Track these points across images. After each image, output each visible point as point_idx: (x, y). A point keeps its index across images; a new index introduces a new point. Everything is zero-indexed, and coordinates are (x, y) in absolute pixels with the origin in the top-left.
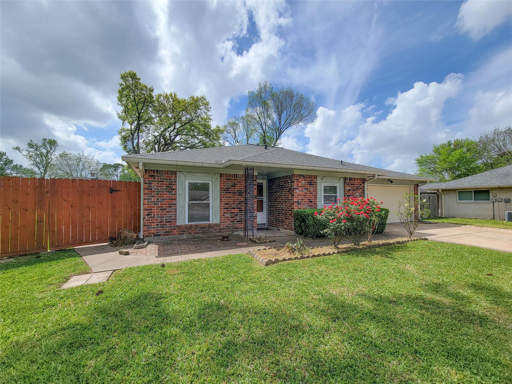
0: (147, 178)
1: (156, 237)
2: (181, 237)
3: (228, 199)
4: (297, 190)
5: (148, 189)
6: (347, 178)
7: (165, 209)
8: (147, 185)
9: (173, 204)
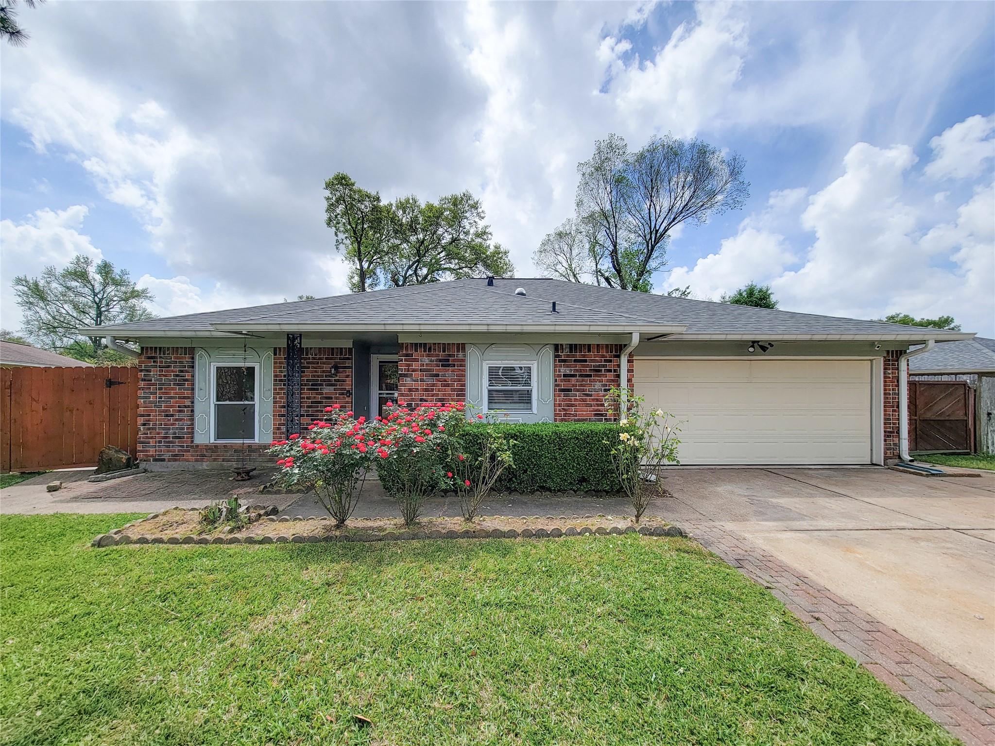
1: (158, 463)
2: (199, 466)
5: (145, 380)
7: (172, 415)
9: (185, 407)
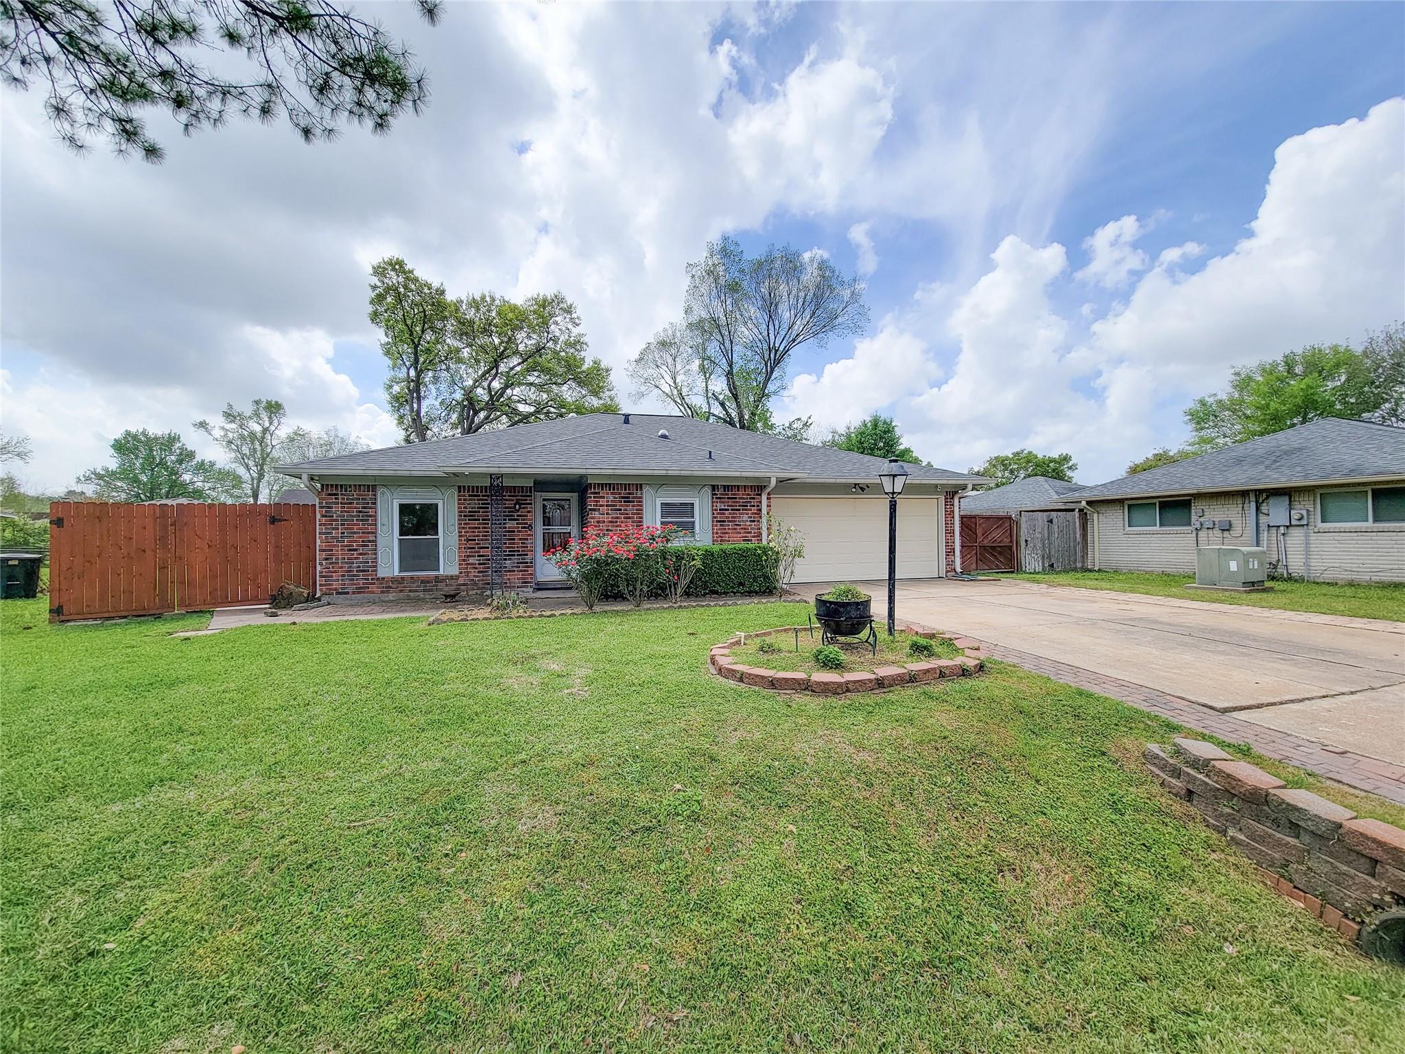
0: (324, 499)
1: (341, 596)
2: (385, 597)
3: (473, 532)
4: (596, 513)
5: (326, 516)
6: (718, 486)
7: (356, 550)
8: (324, 510)
9: (370, 541)
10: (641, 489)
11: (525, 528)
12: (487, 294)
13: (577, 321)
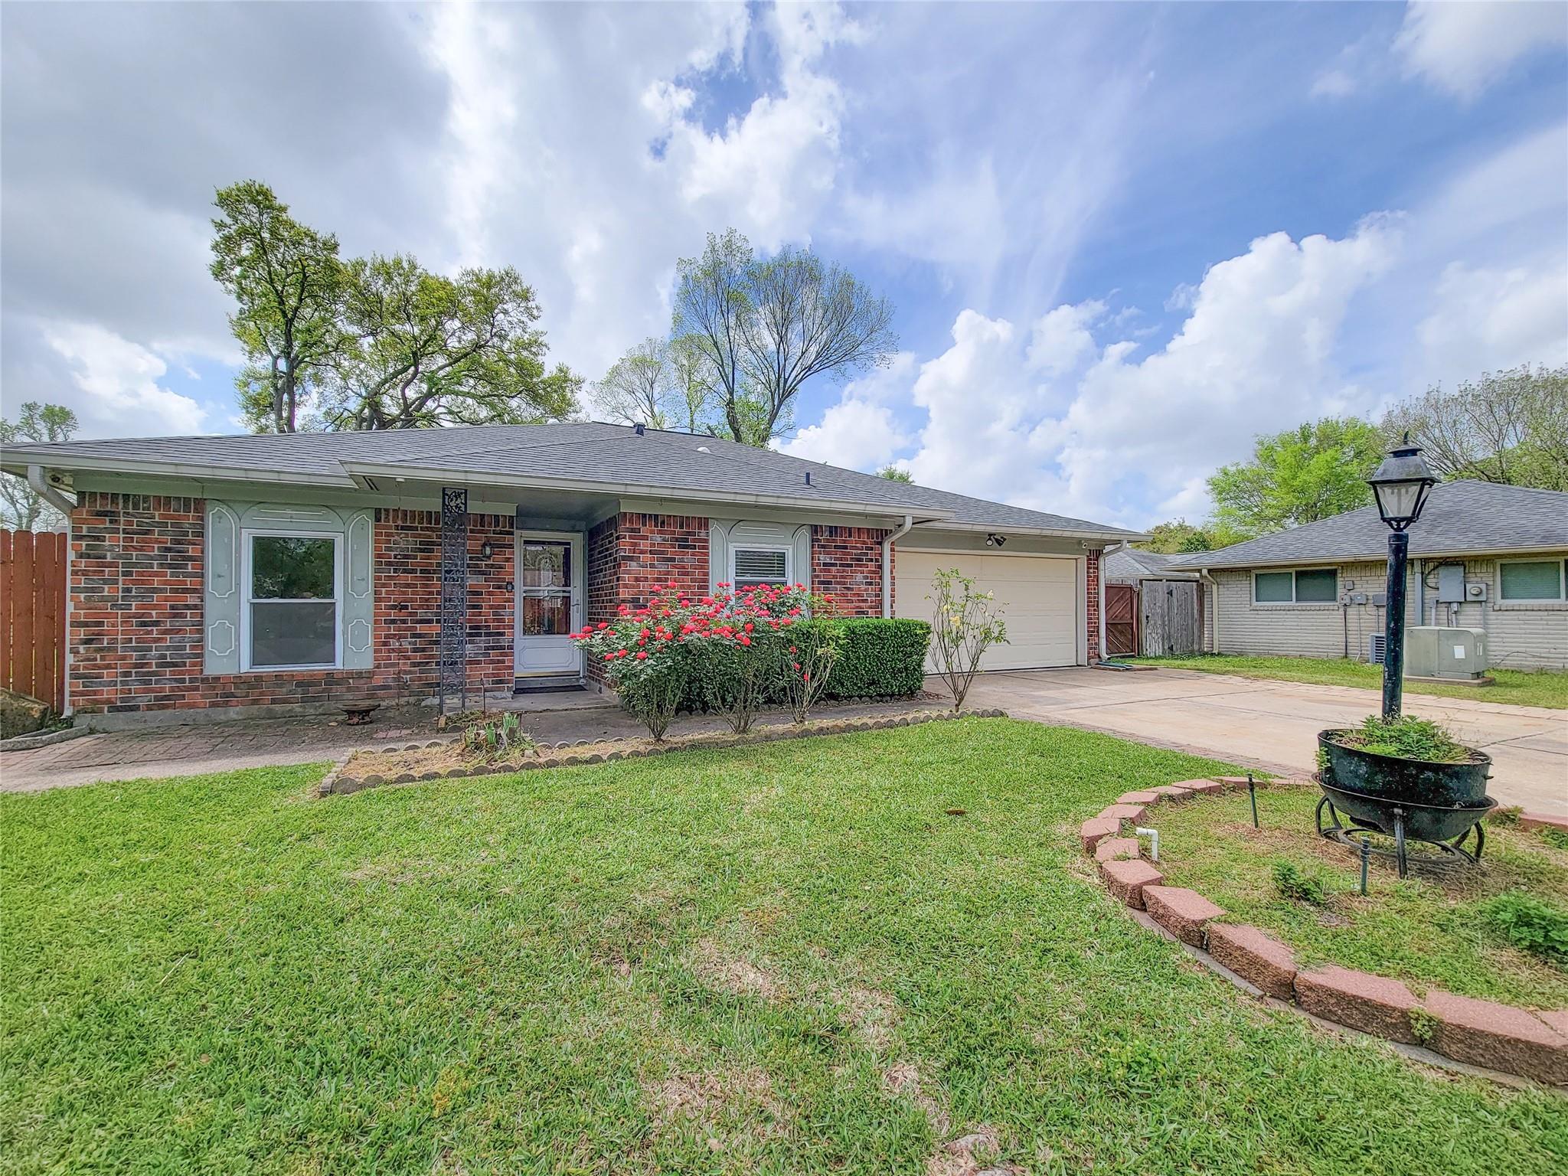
0: (84, 521)
1: (121, 715)
2: (220, 715)
3: (404, 593)
4: (634, 564)
6: (821, 526)
7: (156, 623)
8: (84, 543)
9: (188, 607)
10: (707, 527)
11: (499, 587)
12: (405, 258)
13: (535, 312)
